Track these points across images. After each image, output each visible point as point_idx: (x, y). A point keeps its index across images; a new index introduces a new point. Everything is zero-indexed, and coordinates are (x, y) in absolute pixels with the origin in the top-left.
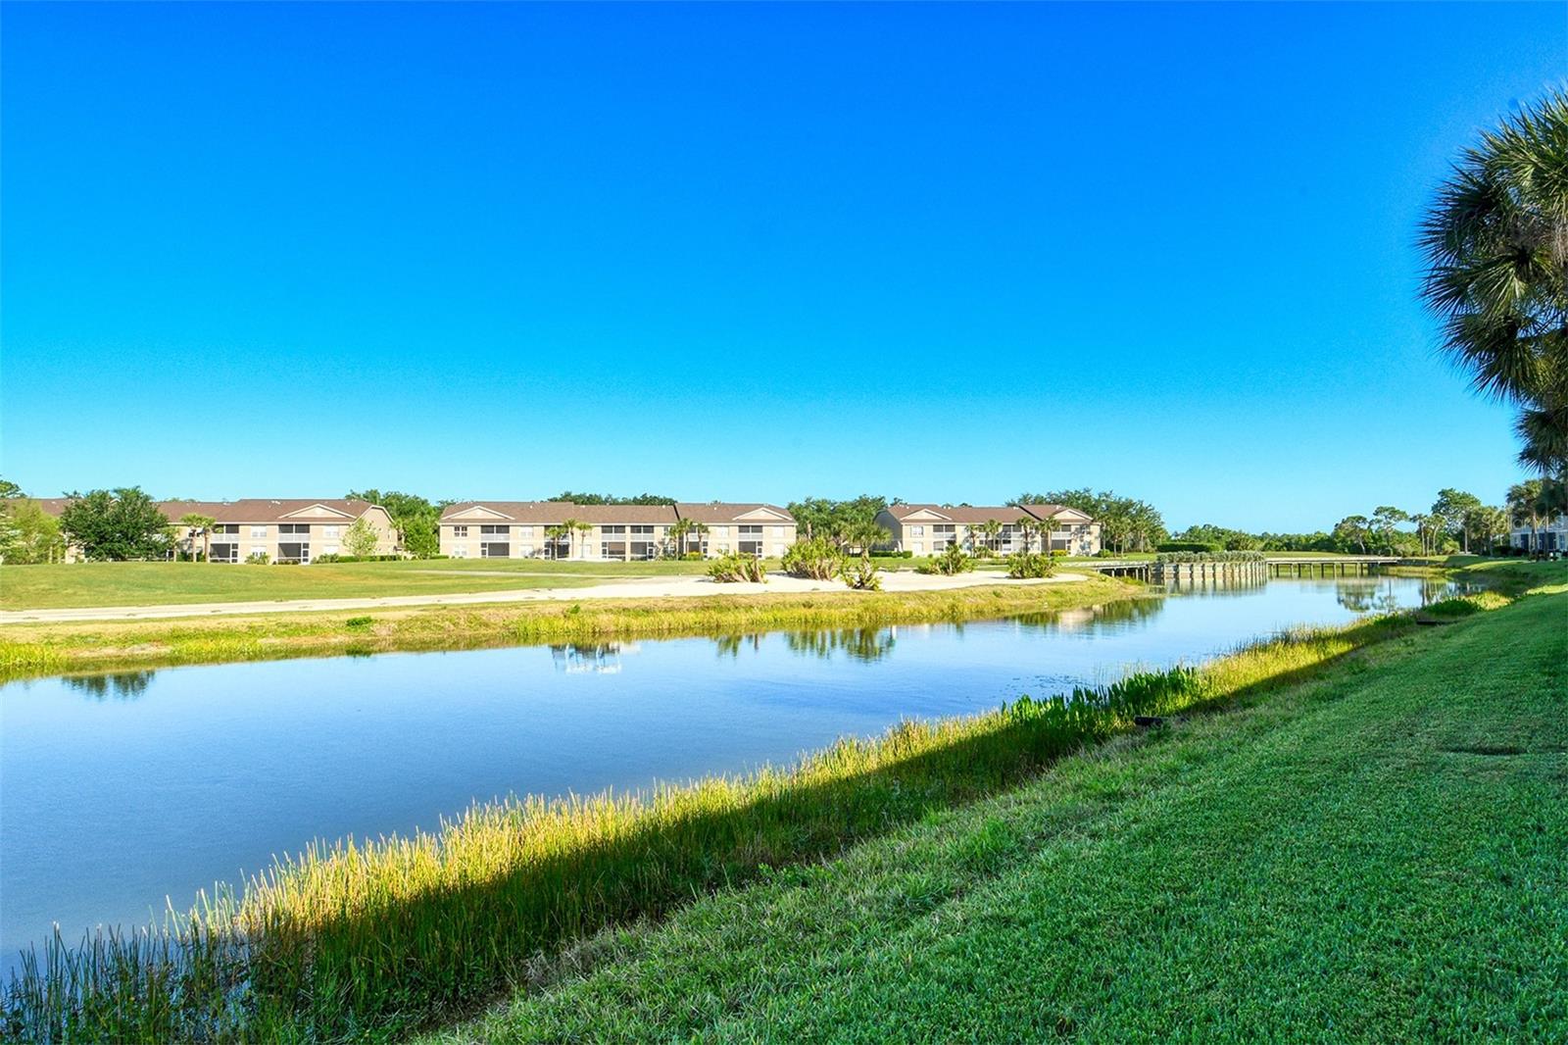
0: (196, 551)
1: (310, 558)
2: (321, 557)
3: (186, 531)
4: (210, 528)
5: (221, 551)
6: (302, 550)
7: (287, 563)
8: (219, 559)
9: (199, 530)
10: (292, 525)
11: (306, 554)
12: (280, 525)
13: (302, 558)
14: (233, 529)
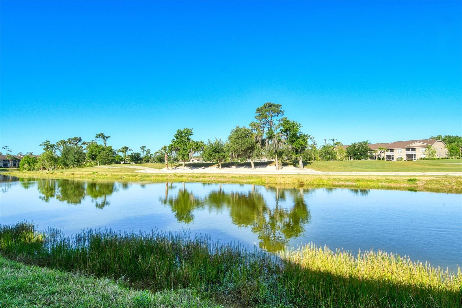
0: (382, 157)
1: (416, 159)
2: (420, 158)
3: (379, 152)
4: (385, 151)
5: (389, 157)
6: (414, 156)
7: (409, 160)
8: (388, 159)
9: (383, 151)
10: (410, 149)
11: (415, 157)
12: (406, 149)
13: (414, 159)
14: (392, 150)
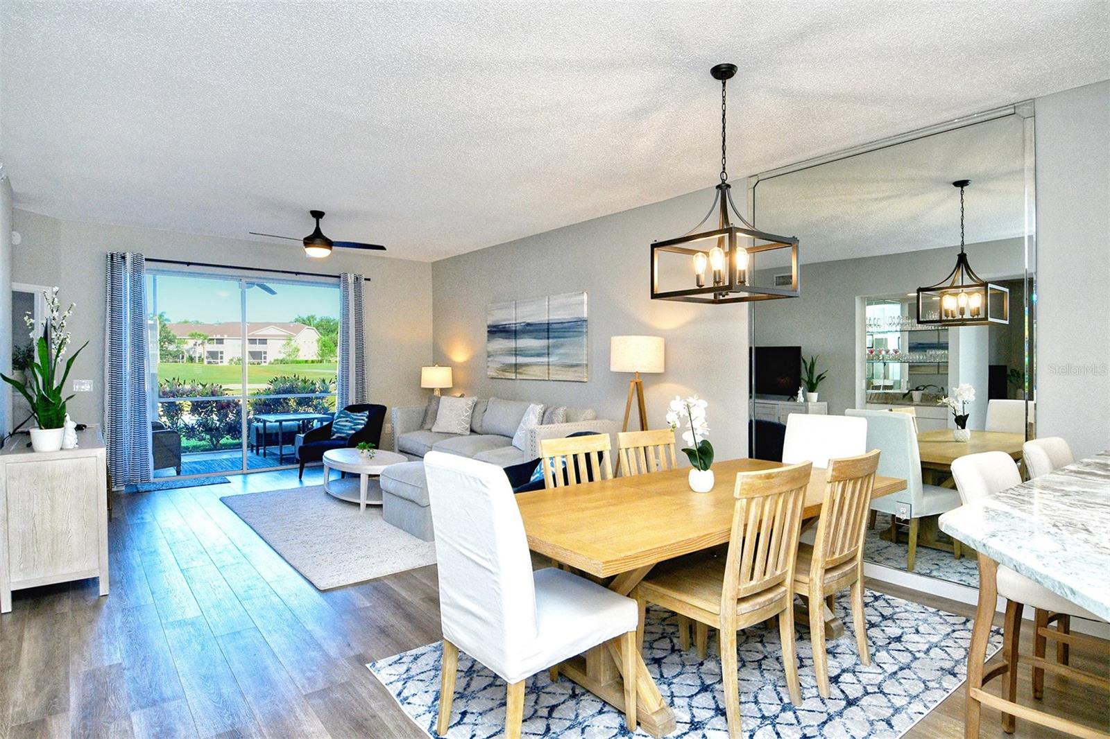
0: (197, 355)
1: (268, 361)
2: (275, 360)
3: (191, 343)
4: (206, 341)
5: (213, 355)
6: (263, 355)
7: (254, 364)
8: (212, 360)
9: (199, 342)
10: (256, 340)
11: (265, 358)
12: (249, 339)
13: (263, 360)
14: (220, 341)
